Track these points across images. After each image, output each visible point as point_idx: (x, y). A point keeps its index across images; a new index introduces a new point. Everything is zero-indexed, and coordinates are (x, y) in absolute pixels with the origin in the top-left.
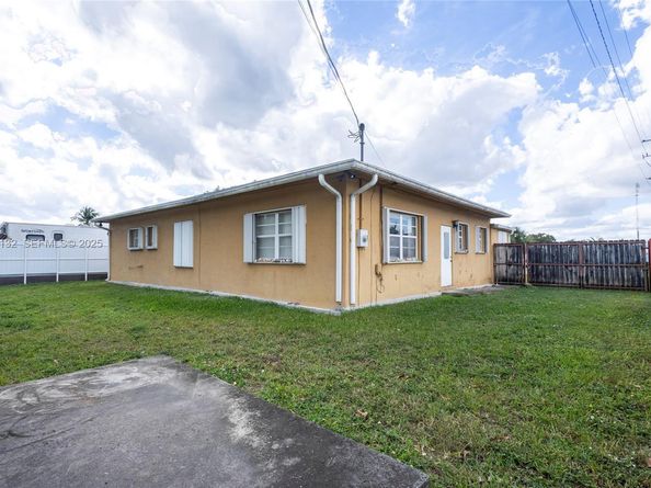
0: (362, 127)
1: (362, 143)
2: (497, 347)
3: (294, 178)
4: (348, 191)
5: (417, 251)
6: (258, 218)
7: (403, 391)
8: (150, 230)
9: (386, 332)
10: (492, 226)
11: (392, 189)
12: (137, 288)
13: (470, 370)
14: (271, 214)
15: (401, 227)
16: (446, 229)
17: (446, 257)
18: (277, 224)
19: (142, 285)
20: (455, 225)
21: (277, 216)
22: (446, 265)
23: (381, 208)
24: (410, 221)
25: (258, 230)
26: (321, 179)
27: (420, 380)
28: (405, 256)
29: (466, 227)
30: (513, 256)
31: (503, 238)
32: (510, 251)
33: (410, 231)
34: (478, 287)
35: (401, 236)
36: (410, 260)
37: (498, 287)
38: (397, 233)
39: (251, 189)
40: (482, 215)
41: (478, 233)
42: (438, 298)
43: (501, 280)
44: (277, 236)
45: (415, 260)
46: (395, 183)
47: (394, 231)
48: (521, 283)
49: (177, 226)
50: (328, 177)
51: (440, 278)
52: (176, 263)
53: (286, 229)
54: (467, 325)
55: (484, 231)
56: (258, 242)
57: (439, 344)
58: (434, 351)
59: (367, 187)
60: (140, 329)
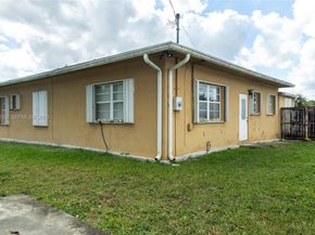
0: (178, 16)
1: (178, 29)
2: (284, 188)
3: (125, 57)
4: (167, 67)
5: (221, 113)
6: (97, 88)
7: (208, 222)
8: (14, 97)
9: (196, 176)
10: (280, 94)
11: (201, 65)
12: (5, 142)
13: (262, 206)
14: (108, 85)
15: (208, 95)
16: (244, 97)
17: (243, 118)
18: (112, 92)
19: (9, 140)
20: (250, 94)
21: (112, 86)
22: (243, 124)
23: (193, 80)
24: (215, 91)
25: (97, 98)
26: (146, 57)
27: (222, 214)
28: (211, 117)
29: (259, 94)
30: (296, 118)
31: (289, 104)
32: (294, 114)
33: (215, 98)
34: (269, 141)
35: (208, 102)
36: (214, 121)
37: (285, 142)
38: (205, 99)
39: (92, 65)
40: (273, 85)
41: (269, 99)
42: (236, 150)
43: (286, 136)
44: (112, 102)
45: (218, 120)
46: (203, 60)
47: (202, 98)
48: (302, 138)
49: (35, 95)
50: (151, 56)
51: (238, 135)
52: (35, 123)
53: (119, 96)
54: (259, 171)
55: (274, 97)
56: (97, 107)
57: (237, 186)
58: (233, 191)
59: (181, 63)
60: (6, 174)
